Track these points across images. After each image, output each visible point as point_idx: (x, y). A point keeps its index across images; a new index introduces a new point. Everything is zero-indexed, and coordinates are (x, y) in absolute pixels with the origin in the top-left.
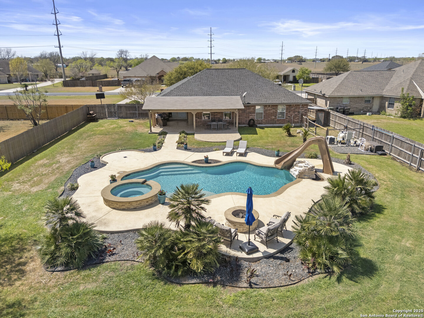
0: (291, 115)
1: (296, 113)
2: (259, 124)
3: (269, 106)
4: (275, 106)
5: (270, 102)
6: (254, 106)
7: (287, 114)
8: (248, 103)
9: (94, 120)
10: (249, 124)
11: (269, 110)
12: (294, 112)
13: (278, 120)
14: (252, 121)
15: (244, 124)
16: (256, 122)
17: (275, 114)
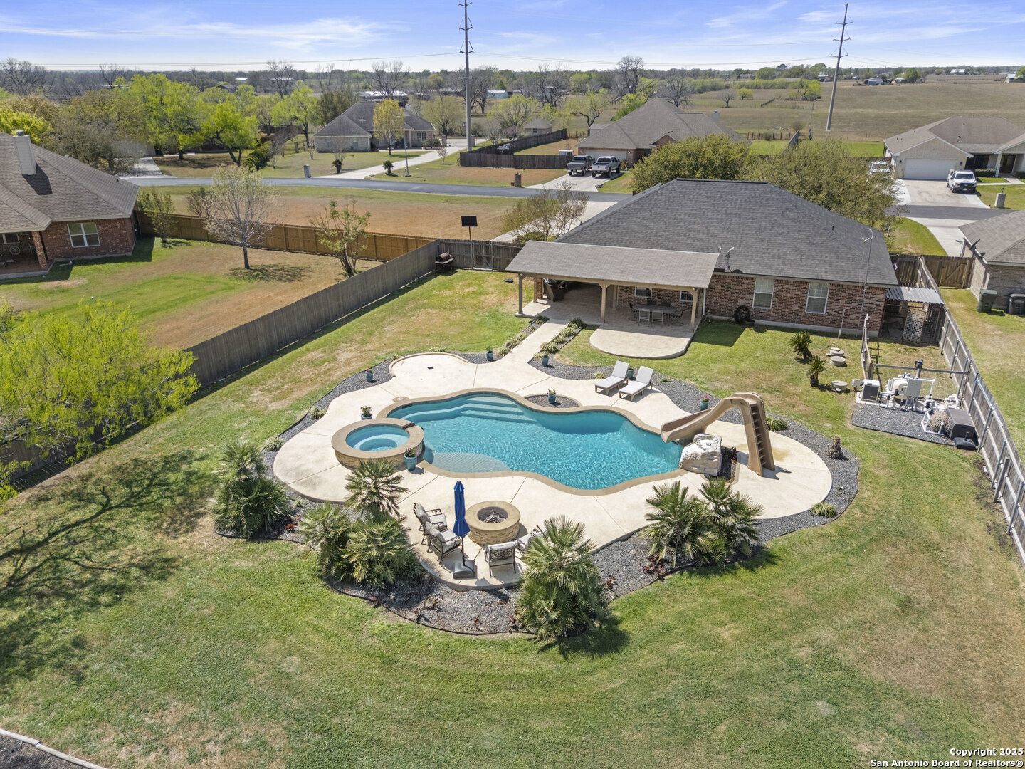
0: (842, 308)
1: (854, 305)
2: (761, 318)
3: (787, 282)
4: (802, 284)
5: (789, 272)
6: (752, 279)
7: (830, 304)
8: (737, 271)
9: (448, 270)
10: (736, 316)
11: (788, 291)
12: (849, 301)
13: (807, 316)
14: (743, 312)
15: (724, 314)
16: (752, 314)
17: (800, 301)
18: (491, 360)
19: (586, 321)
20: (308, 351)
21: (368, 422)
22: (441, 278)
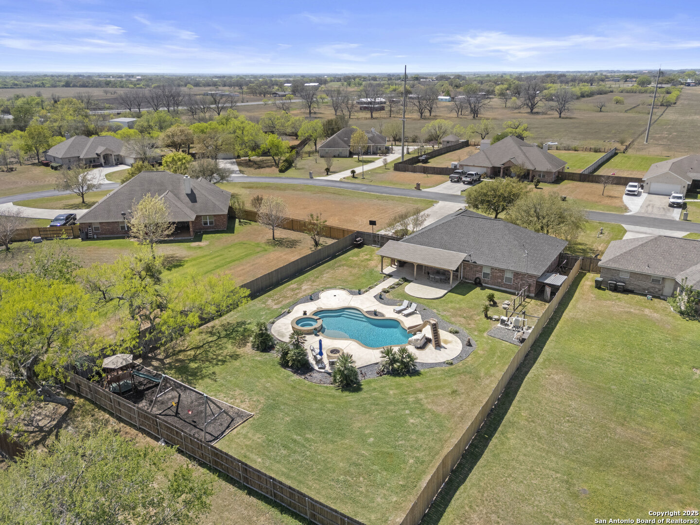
0: (519, 282)
1: (524, 282)
2: (486, 283)
3: (496, 269)
4: (502, 271)
5: (496, 265)
6: (481, 267)
7: (514, 280)
8: (475, 262)
10: (475, 281)
11: (496, 273)
12: (522, 280)
13: (505, 284)
14: (478, 280)
15: (470, 280)
16: (482, 281)
17: (502, 277)
18: (360, 294)
19: (407, 278)
20: (292, 284)
21: (305, 316)
22: (356, 250)
